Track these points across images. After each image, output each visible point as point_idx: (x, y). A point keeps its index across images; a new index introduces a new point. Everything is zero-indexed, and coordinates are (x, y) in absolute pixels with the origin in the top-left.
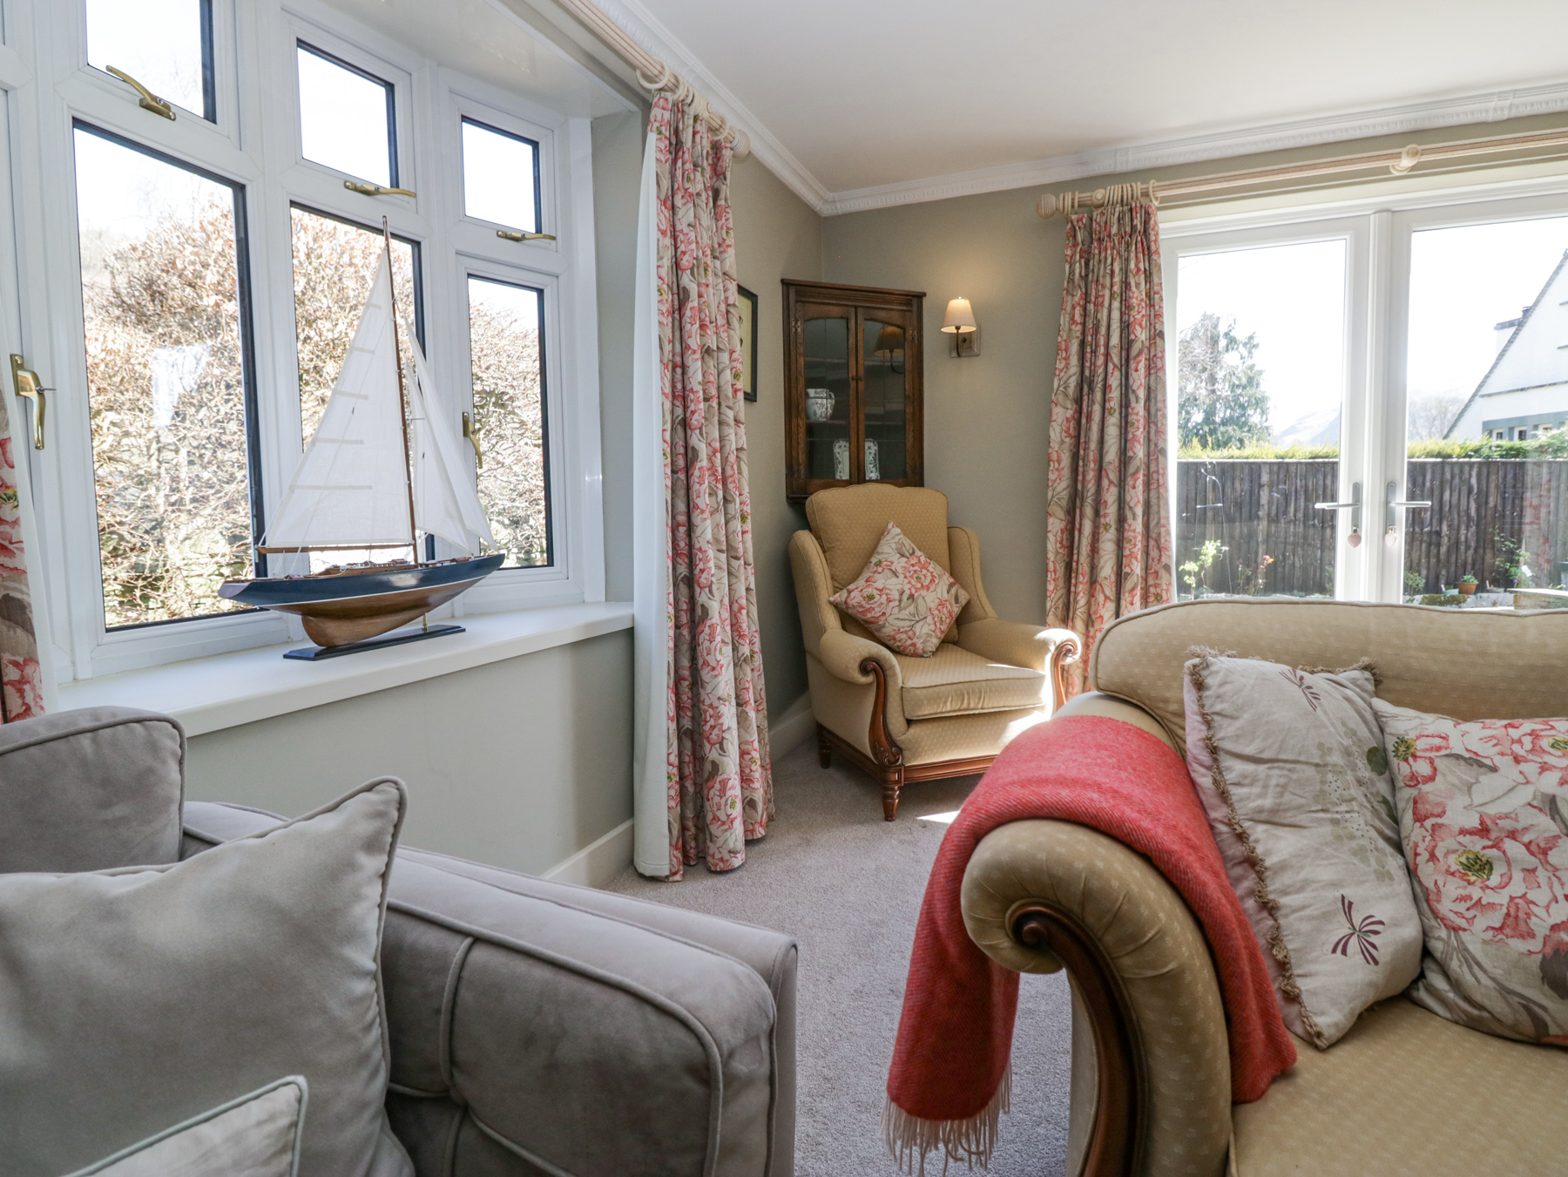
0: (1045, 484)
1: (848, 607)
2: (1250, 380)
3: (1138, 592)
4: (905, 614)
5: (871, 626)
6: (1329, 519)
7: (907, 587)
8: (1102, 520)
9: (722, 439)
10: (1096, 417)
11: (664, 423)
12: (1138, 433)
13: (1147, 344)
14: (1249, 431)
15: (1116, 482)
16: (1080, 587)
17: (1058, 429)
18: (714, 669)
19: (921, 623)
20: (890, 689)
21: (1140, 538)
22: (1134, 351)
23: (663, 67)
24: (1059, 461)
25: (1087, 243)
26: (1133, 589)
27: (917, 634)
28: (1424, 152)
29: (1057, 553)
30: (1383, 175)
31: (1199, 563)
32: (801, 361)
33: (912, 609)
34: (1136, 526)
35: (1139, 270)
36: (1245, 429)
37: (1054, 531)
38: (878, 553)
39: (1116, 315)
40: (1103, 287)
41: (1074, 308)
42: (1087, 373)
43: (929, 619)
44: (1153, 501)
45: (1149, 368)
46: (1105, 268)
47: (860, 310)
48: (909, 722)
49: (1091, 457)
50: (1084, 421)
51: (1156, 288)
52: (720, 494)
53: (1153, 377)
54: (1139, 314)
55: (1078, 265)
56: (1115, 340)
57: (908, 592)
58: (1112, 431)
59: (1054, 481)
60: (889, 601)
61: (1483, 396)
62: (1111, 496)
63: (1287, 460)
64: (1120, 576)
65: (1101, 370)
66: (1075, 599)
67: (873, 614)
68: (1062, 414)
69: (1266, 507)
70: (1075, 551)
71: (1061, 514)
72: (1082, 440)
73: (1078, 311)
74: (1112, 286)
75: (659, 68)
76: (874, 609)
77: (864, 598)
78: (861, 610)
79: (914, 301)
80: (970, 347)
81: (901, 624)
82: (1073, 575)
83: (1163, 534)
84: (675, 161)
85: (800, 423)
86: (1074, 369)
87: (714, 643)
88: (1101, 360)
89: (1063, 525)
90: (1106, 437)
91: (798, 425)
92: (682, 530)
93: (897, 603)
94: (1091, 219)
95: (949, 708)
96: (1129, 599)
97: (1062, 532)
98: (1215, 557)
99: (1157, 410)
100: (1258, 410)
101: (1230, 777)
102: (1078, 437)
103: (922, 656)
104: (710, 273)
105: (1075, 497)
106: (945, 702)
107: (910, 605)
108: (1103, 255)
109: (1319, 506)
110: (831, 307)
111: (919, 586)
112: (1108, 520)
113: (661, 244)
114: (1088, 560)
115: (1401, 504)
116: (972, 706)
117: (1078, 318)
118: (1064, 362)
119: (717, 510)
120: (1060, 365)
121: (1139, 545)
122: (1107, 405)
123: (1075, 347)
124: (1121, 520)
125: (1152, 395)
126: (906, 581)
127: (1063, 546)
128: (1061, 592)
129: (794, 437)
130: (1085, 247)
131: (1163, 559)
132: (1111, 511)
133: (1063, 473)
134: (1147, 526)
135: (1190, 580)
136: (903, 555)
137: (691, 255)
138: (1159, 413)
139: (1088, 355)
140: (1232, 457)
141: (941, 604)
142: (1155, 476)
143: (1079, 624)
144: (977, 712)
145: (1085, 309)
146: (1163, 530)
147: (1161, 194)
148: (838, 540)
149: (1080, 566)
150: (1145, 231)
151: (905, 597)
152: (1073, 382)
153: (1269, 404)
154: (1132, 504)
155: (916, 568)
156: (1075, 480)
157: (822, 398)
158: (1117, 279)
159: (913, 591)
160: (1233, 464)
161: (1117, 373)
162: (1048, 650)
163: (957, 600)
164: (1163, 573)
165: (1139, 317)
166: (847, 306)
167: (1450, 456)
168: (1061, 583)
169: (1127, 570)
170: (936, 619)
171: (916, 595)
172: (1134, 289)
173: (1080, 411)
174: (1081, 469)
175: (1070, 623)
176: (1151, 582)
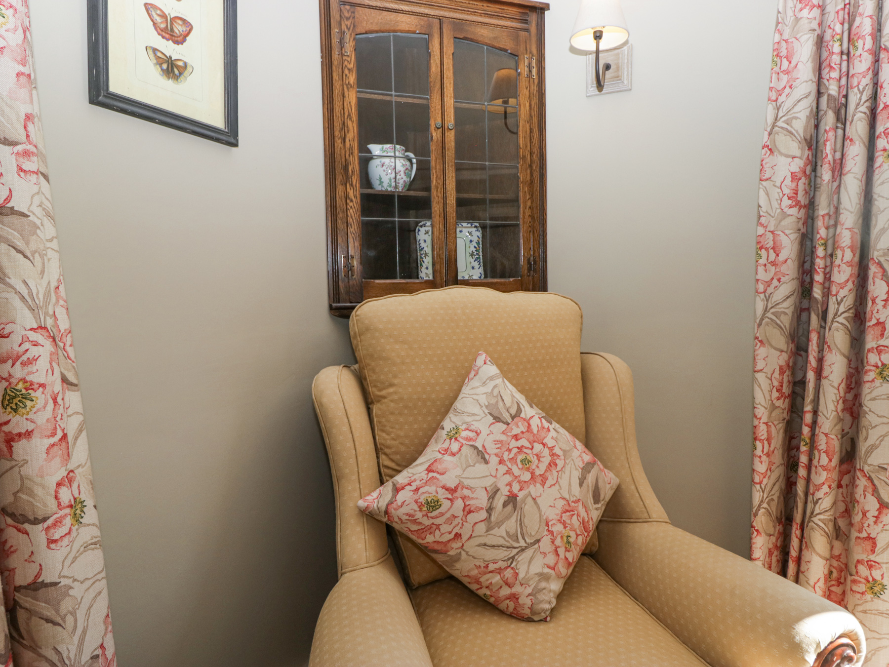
1: (392, 522)
4: (499, 535)
5: (436, 556)
7: (503, 481)
17: (774, 194)
19: (529, 553)
24: (777, 249)
27: (521, 575)
29: (773, 407)
32: (352, 97)
33: (512, 523)
37: (767, 369)
42: (832, 90)
43: (545, 544)
47: (446, 24)
49: (843, 241)
50: (826, 174)
57: (505, 491)
59: (766, 284)
60: (468, 510)
67: (437, 536)
70: (809, 406)
71: (780, 340)
76: (438, 527)
77: (421, 504)
78: (414, 527)
79: (532, 15)
80: (617, 76)
81: (490, 554)
82: (804, 449)
85: (351, 193)
86: (804, 87)
89: (783, 359)
91: (347, 197)
93: (483, 515)
97: (783, 371)
103: (529, 620)
105: (808, 311)
107: (508, 518)
110: (401, 17)
111: (526, 476)
114: (836, 422)
118: (782, 78)
120: (775, 83)
126: (503, 469)
127: (782, 396)
128: (779, 473)
129: (340, 215)
133: (784, 269)
136: (497, 419)
141: (568, 510)
149: (820, 436)
151: (499, 500)
152: (800, 112)
155: (523, 442)
159: (516, 487)
163: (597, 493)
166: (427, 15)
170: (558, 542)
171: (521, 495)
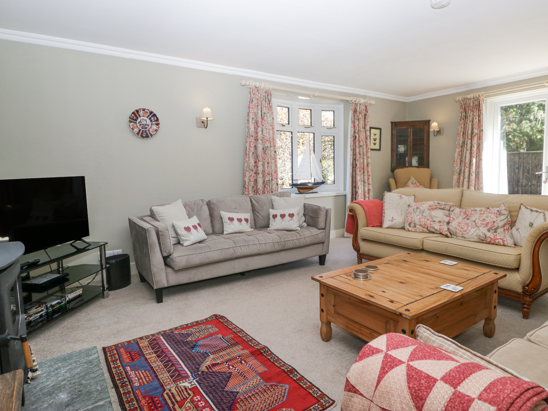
0: (453, 167)
6: (540, 177)
9: (363, 161)
10: (465, 151)
11: (351, 160)
12: (474, 155)
13: (478, 133)
15: (469, 167)
22: (474, 135)
24: (457, 162)
35: (477, 115)
37: (455, 179)
39: (470, 126)
44: (480, 172)
45: (479, 139)
46: (469, 114)
47: (411, 126)
49: (463, 161)
50: (462, 152)
52: (362, 171)
56: (470, 132)
58: (468, 155)
59: (456, 167)
62: (467, 171)
68: (458, 150)
70: (460, 184)
71: (457, 175)
72: (462, 156)
73: (463, 125)
75: (352, 99)
79: (427, 122)
84: (355, 114)
88: (467, 137)
89: (457, 177)
90: (466, 156)
91: (394, 154)
92: (354, 178)
94: (466, 102)
99: (481, 149)
104: (362, 132)
105: (460, 171)
108: (468, 111)
109: (536, 173)
110: (403, 127)
112: (466, 176)
113: (351, 129)
117: (463, 127)
119: (362, 174)
122: (467, 148)
123: (462, 134)
124: (469, 176)
125: (480, 145)
129: (393, 157)
130: (465, 109)
132: (467, 174)
133: (458, 165)
137: (357, 130)
139: (464, 136)
142: (480, 165)
150: (479, 105)
152: (461, 142)
154: (471, 172)
157: (402, 147)
158: (471, 117)
161: (470, 141)
165: (475, 126)
166: (408, 126)
172: (475, 120)
173: (462, 150)
174: (461, 164)
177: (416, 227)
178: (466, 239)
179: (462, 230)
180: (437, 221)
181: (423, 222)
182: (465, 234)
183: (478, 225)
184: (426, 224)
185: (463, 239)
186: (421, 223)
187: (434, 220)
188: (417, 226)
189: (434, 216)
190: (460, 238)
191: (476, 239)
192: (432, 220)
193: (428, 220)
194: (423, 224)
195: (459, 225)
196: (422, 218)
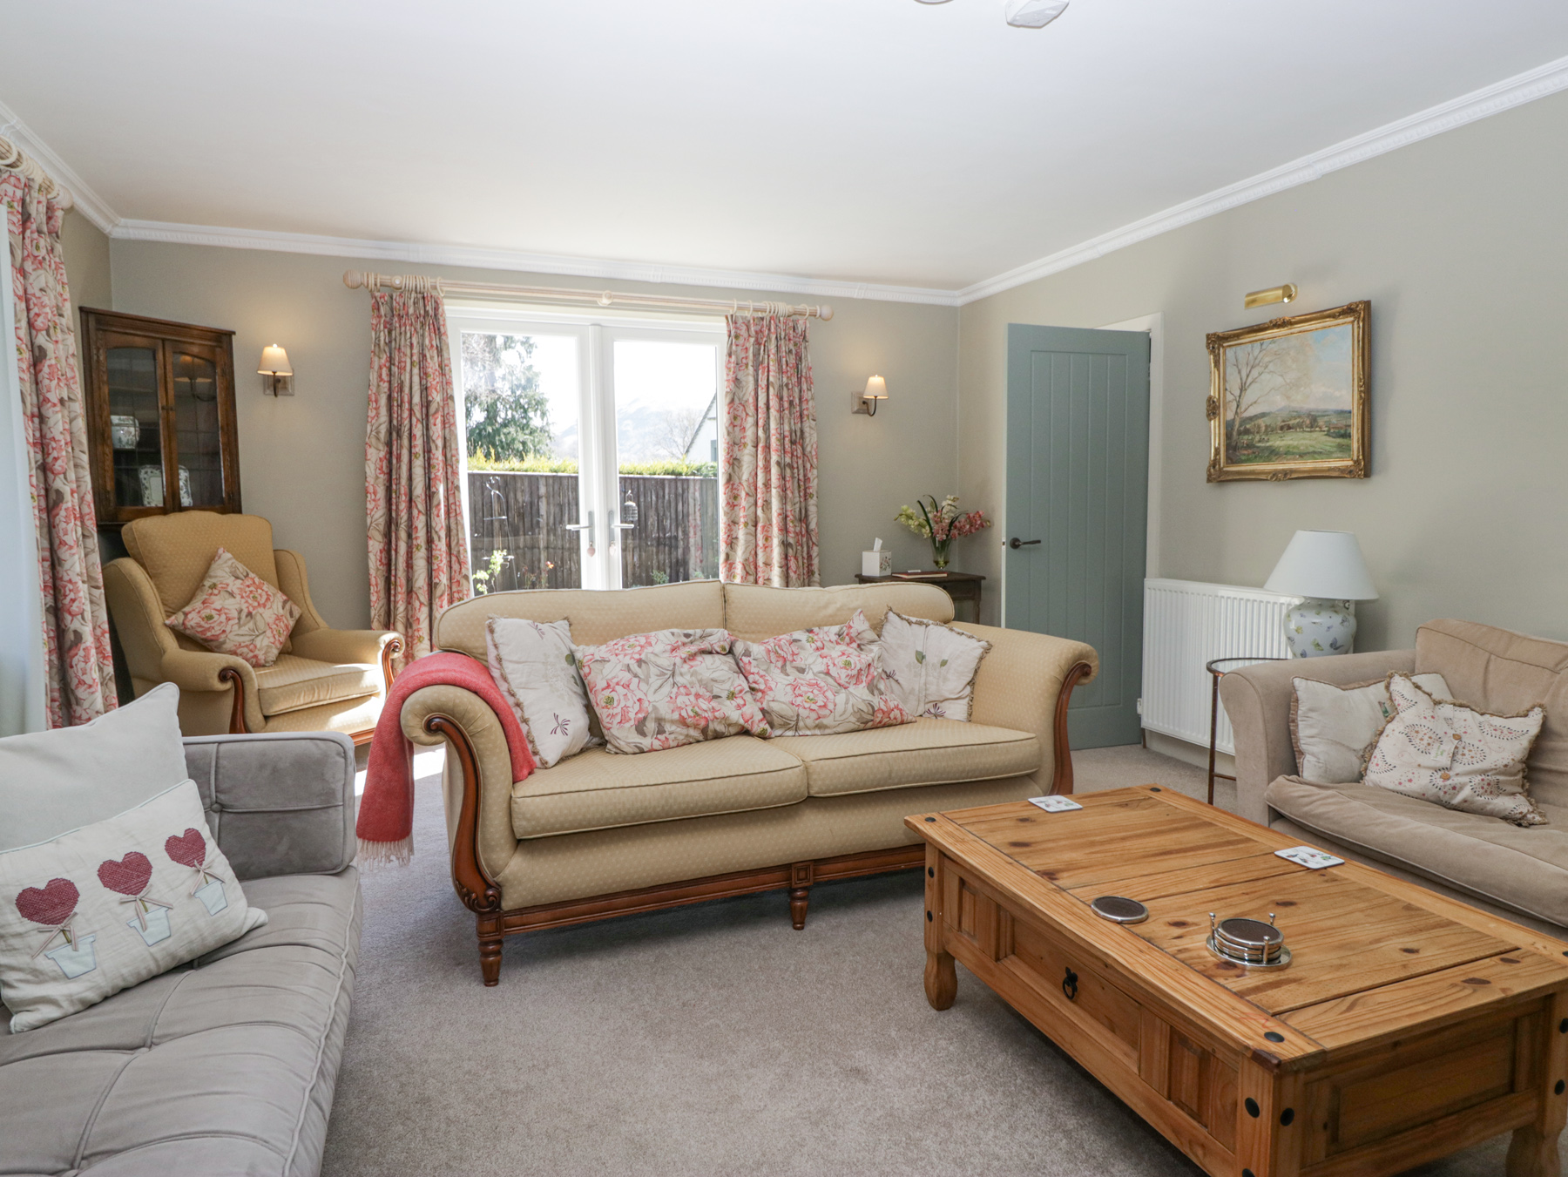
0: (364, 512)
1: (185, 628)
2: (529, 380)
3: (446, 598)
4: (245, 630)
5: (211, 643)
6: (575, 537)
7: (244, 606)
8: (415, 542)
10: (405, 458)
11: (31, 470)
12: (439, 474)
13: (441, 404)
14: (531, 433)
15: (423, 511)
16: (399, 597)
17: (372, 466)
18: (90, 686)
19: (261, 637)
20: (248, 691)
21: (444, 555)
22: (432, 409)
23: (9, 146)
24: (375, 493)
25: (389, 316)
26: (442, 596)
27: (258, 646)
28: (615, 297)
29: (378, 569)
30: (593, 305)
31: (489, 572)
32: (106, 389)
33: (251, 625)
34: (441, 546)
35: (432, 346)
36: (527, 432)
37: (374, 551)
38: (210, 577)
39: (416, 379)
40: (405, 355)
41: (380, 368)
42: (395, 422)
43: (269, 633)
44: (453, 526)
45: (444, 423)
46: (406, 340)
47: (167, 343)
48: (267, 718)
49: (403, 491)
50: (394, 461)
51: (446, 362)
52: (79, 530)
53: (447, 430)
54: (434, 380)
55: (382, 334)
56: (416, 399)
57: (245, 611)
58: (418, 471)
59: (372, 510)
60: (228, 619)
61: (710, 419)
62: (420, 522)
63: (560, 474)
64: (431, 586)
65: (406, 422)
66: (395, 607)
67: (213, 632)
68: (376, 454)
69: (545, 517)
70: (393, 568)
71: (379, 537)
72: (394, 477)
73: (384, 372)
74: (412, 355)
75: (7, 148)
76: (213, 628)
77: (203, 619)
78: (199, 629)
79: (222, 339)
80: (285, 388)
81: (241, 639)
82: (392, 587)
83: (462, 551)
84: (23, 232)
85: (105, 449)
86: (384, 417)
87: (89, 664)
88: (406, 414)
89: (381, 546)
90: (414, 476)
91: (104, 453)
92: (46, 564)
93: (236, 621)
94: (391, 297)
95: (302, 702)
96: (439, 603)
97: (381, 552)
98: (503, 566)
99: (452, 456)
100: (539, 413)
101: (507, 671)
102: (390, 473)
103: (266, 666)
105: (390, 523)
106: (299, 697)
107: (249, 622)
108: (403, 329)
109: (570, 526)
110: (136, 339)
111: (256, 604)
112: (419, 542)
113: (18, 309)
114: (405, 574)
115: (618, 525)
116: (322, 698)
117: (385, 377)
118: (374, 412)
119: (79, 545)
120: (372, 413)
121: (444, 561)
122: (413, 450)
123: (383, 401)
124: (430, 541)
125: (448, 444)
126: (243, 600)
127: (382, 564)
128: (383, 601)
129: (100, 465)
130: (388, 319)
131: (463, 570)
132: (421, 535)
133: (379, 503)
134: (449, 546)
135: (483, 588)
136: (237, 578)
137: (46, 318)
138: (454, 459)
139: (395, 409)
140: (513, 470)
141: (278, 619)
142: (453, 506)
143: (400, 626)
144: (325, 702)
145: (390, 370)
146: (461, 548)
147: (445, 289)
148: (165, 567)
149: (398, 580)
150: (435, 315)
151: (244, 615)
152: (383, 429)
153: (548, 406)
154: (437, 529)
155: (252, 588)
156: (390, 510)
157: (127, 425)
158: (415, 351)
159: (251, 609)
160: (514, 476)
161: (420, 426)
162: (380, 648)
163: (291, 614)
164: (463, 582)
165: (434, 383)
166: (153, 338)
167: (681, 474)
168: (382, 594)
169: (436, 580)
170: (274, 632)
171: (254, 613)
172: (429, 360)
173: (390, 453)
174: (394, 501)
175: (392, 627)
176: (454, 589)
177: (664, 732)
178: (827, 731)
179: (813, 707)
180: (724, 694)
181: (689, 709)
182: (825, 717)
183: (842, 682)
184: (700, 712)
185: (817, 732)
186: (684, 714)
187: (716, 691)
188: (668, 727)
189: (713, 680)
190: (808, 733)
191: (853, 722)
192: (708, 694)
193: (698, 696)
194: (692, 714)
195: (797, 692)
196: (677, 695)
